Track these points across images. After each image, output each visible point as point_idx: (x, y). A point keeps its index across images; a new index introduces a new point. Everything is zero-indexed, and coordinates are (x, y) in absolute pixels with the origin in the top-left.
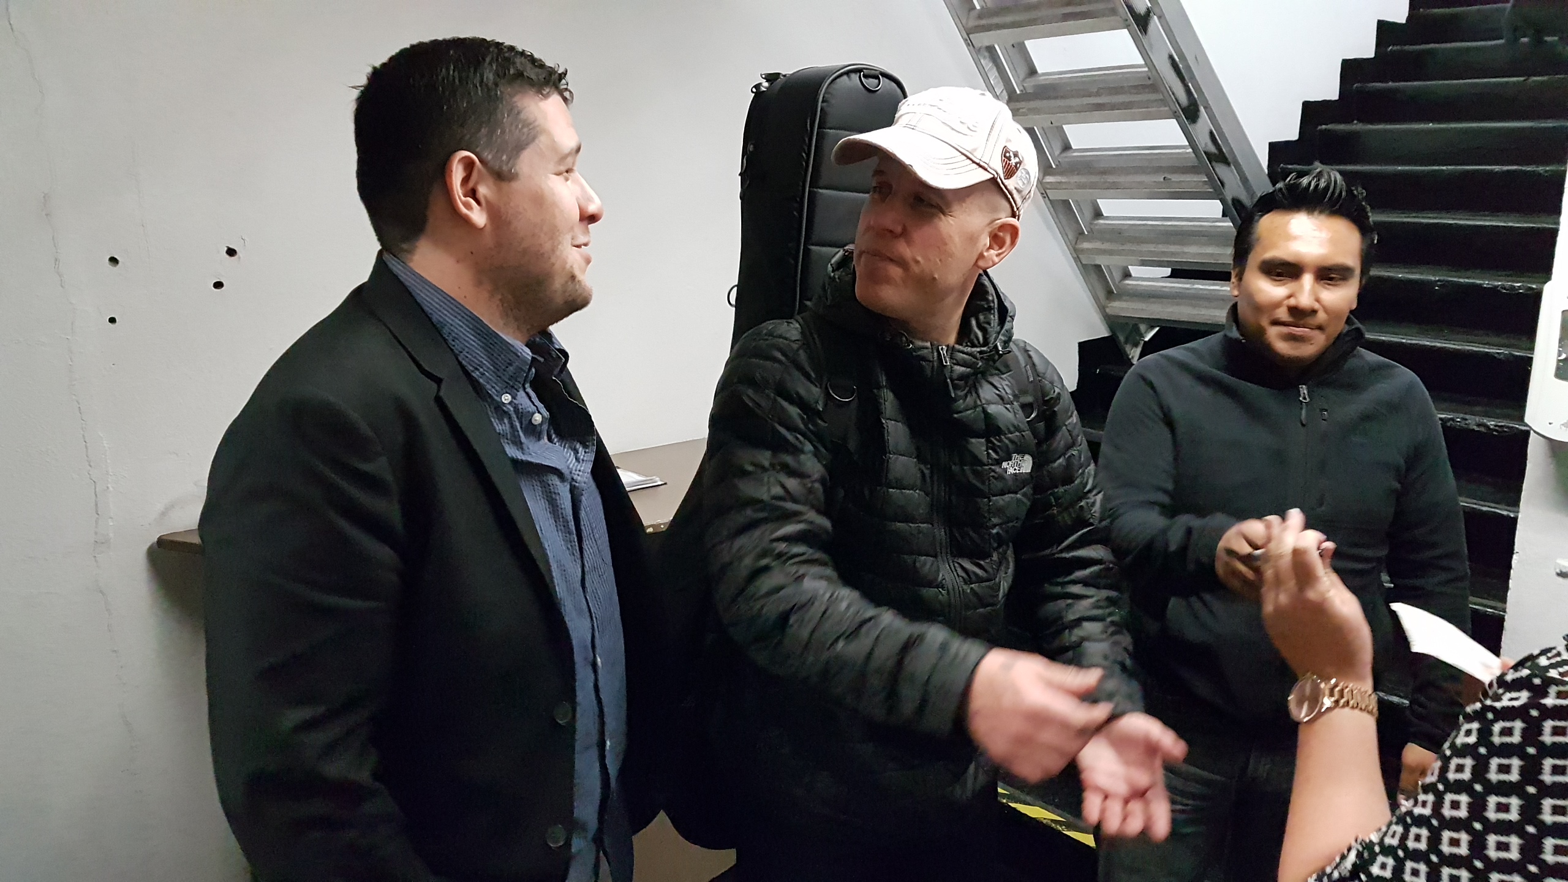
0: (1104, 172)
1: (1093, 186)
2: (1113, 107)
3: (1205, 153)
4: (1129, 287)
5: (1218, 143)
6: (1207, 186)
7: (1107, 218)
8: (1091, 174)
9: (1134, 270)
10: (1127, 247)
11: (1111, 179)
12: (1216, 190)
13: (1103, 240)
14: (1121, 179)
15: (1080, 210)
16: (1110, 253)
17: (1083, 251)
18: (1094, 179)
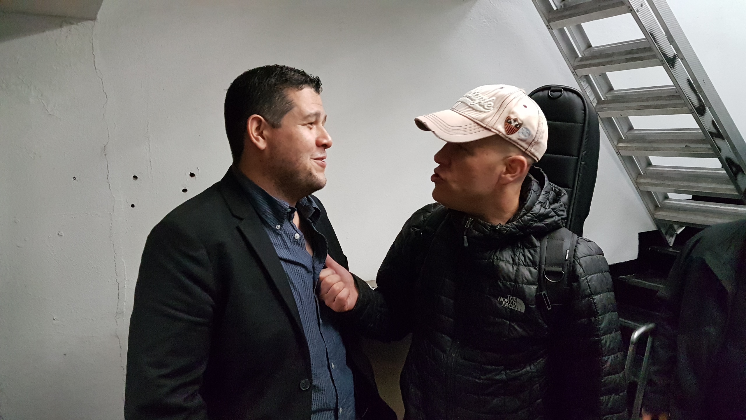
0: (651, 142)
1: (646, 149)
2: (656, 107)
3: (710, 132)
4: (668, 204)
5: (717, 128)
6: (710, 151)
7: (655, 166)
8: (645, 142)
9: (671, 195)
10: (666, 182)
11: (655, 145)
12: (716, 153)
13: (652, 178)
14: (662, 146)
15: (639, 161)
16: (656, 185)
17: (640, 184)
18: (646, 145)
